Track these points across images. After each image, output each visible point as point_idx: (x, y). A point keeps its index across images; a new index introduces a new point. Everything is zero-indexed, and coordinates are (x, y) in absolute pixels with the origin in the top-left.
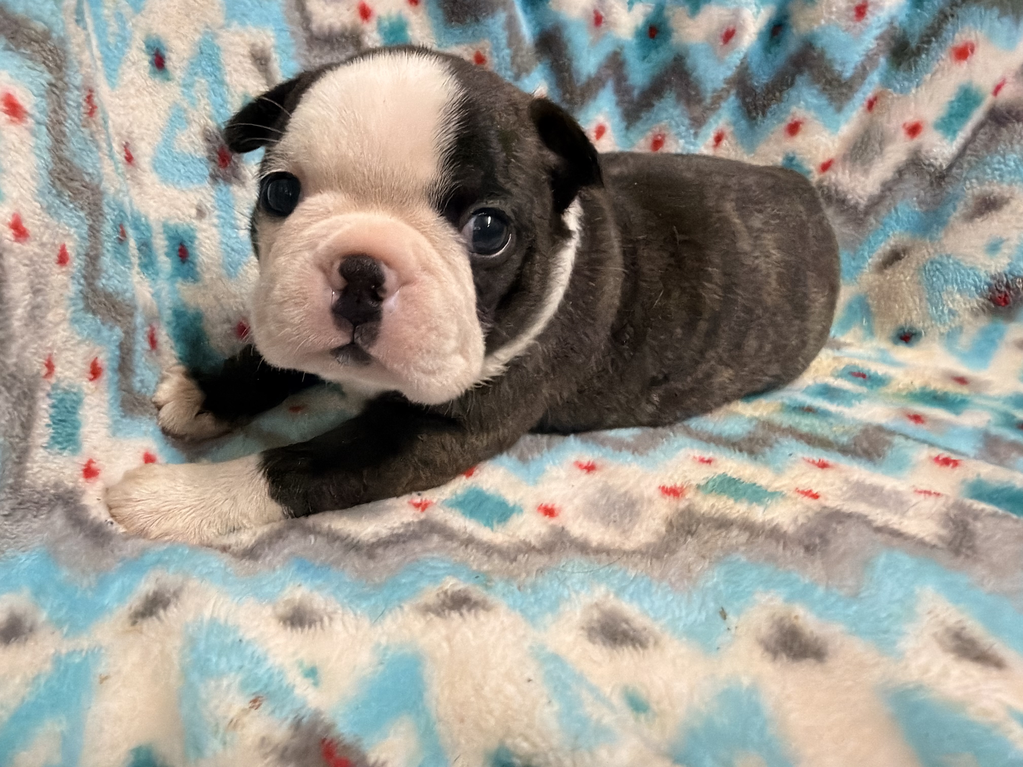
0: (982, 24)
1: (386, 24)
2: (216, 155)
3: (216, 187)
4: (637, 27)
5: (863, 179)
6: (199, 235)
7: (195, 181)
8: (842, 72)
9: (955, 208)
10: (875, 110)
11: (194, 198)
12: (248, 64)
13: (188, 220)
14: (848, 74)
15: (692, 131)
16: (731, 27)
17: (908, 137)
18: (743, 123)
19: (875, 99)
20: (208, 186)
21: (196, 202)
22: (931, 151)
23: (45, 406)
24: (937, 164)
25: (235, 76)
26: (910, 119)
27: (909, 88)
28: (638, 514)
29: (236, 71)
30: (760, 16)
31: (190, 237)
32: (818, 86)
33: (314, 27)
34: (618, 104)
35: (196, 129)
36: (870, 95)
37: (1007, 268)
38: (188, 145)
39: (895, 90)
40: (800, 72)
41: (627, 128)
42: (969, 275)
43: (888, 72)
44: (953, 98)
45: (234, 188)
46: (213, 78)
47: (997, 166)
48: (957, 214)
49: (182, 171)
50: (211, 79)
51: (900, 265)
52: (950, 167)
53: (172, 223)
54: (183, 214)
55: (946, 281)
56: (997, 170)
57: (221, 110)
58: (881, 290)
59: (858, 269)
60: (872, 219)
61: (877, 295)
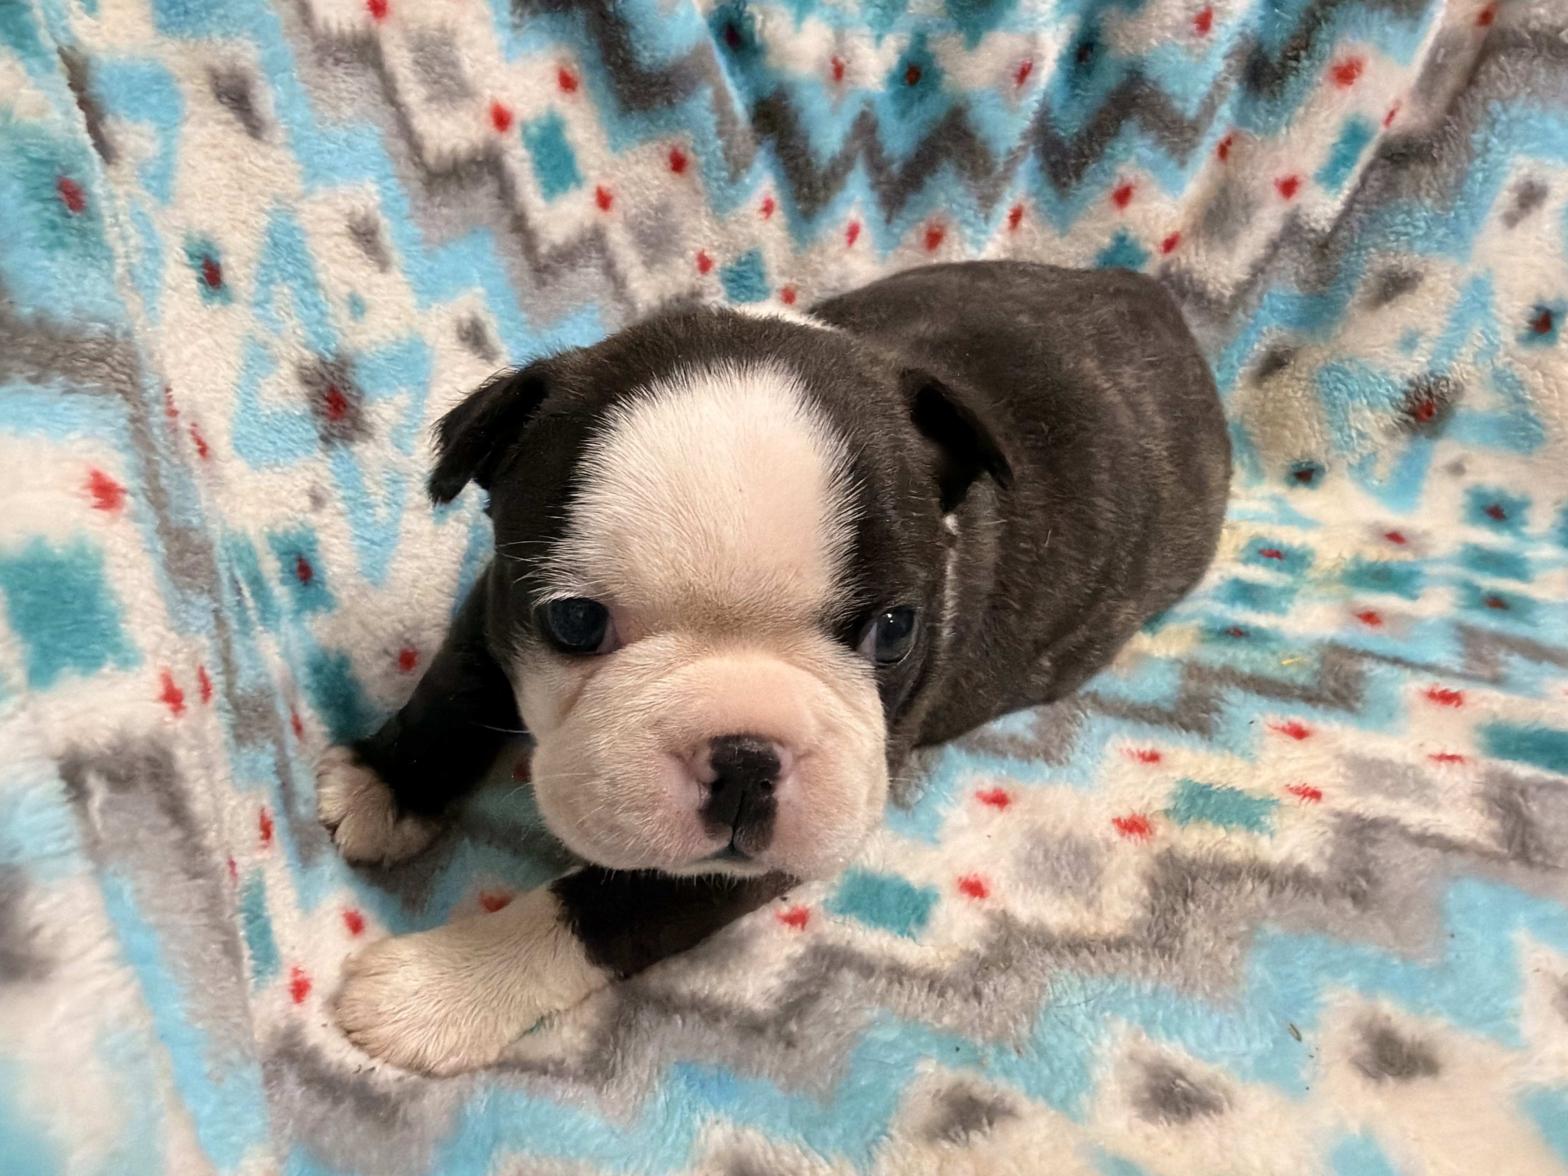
0: (1369, 30)
1: (534, 131)
2: (326, 403)
3: (332, 454)
4: (889, 71)
5: (1226, 263)
6: (321, 536)
7: (300, 452)
8: (1184, 110)
9: (1351, 292)
10: (1230, 159)
11: (303, 481)
12: (350, 248)
13: (301, 517)
14: (1192, 110)
15: (982, 215)
16: (1027, 60)
17: (1282, 198)
18: (1049, 192)
19: (1229, 142)
20: (320, 455)
21: (307, 486)
22: (1312, 212)
24: (1318, 228)
25: (334, 269)
26: (1283, 172)
27: (1276, 127)
28: (1100, 871)
29: (333, 261)
30: (1060, 34)
31: (310, 544)
32: (1153, 134)
33: (430, 157)
34: (873, 187)
37: (1427, 369)
38: (280, 400)
39: (1257, 129)
40: (1127, 116)
41: (888, 221)
42: (1379, 382)
43: (1242, 101)
44: (1336, 138)
45: (358, 448)
46: (300, 281)
47: (1402, 229)
48: (1356, 299)
49: (280, 443)
50: (297, 284)
51: (1285, 376)
52: (1336, 228)
53: (279, 530)
54: (292, 509)
55: (1351, 394)
56: (1403, 235)
57: (320, 330)
58: (1262, 412)
59: (1227, 383)
60: (1239, 313)
61: (1257, 420)
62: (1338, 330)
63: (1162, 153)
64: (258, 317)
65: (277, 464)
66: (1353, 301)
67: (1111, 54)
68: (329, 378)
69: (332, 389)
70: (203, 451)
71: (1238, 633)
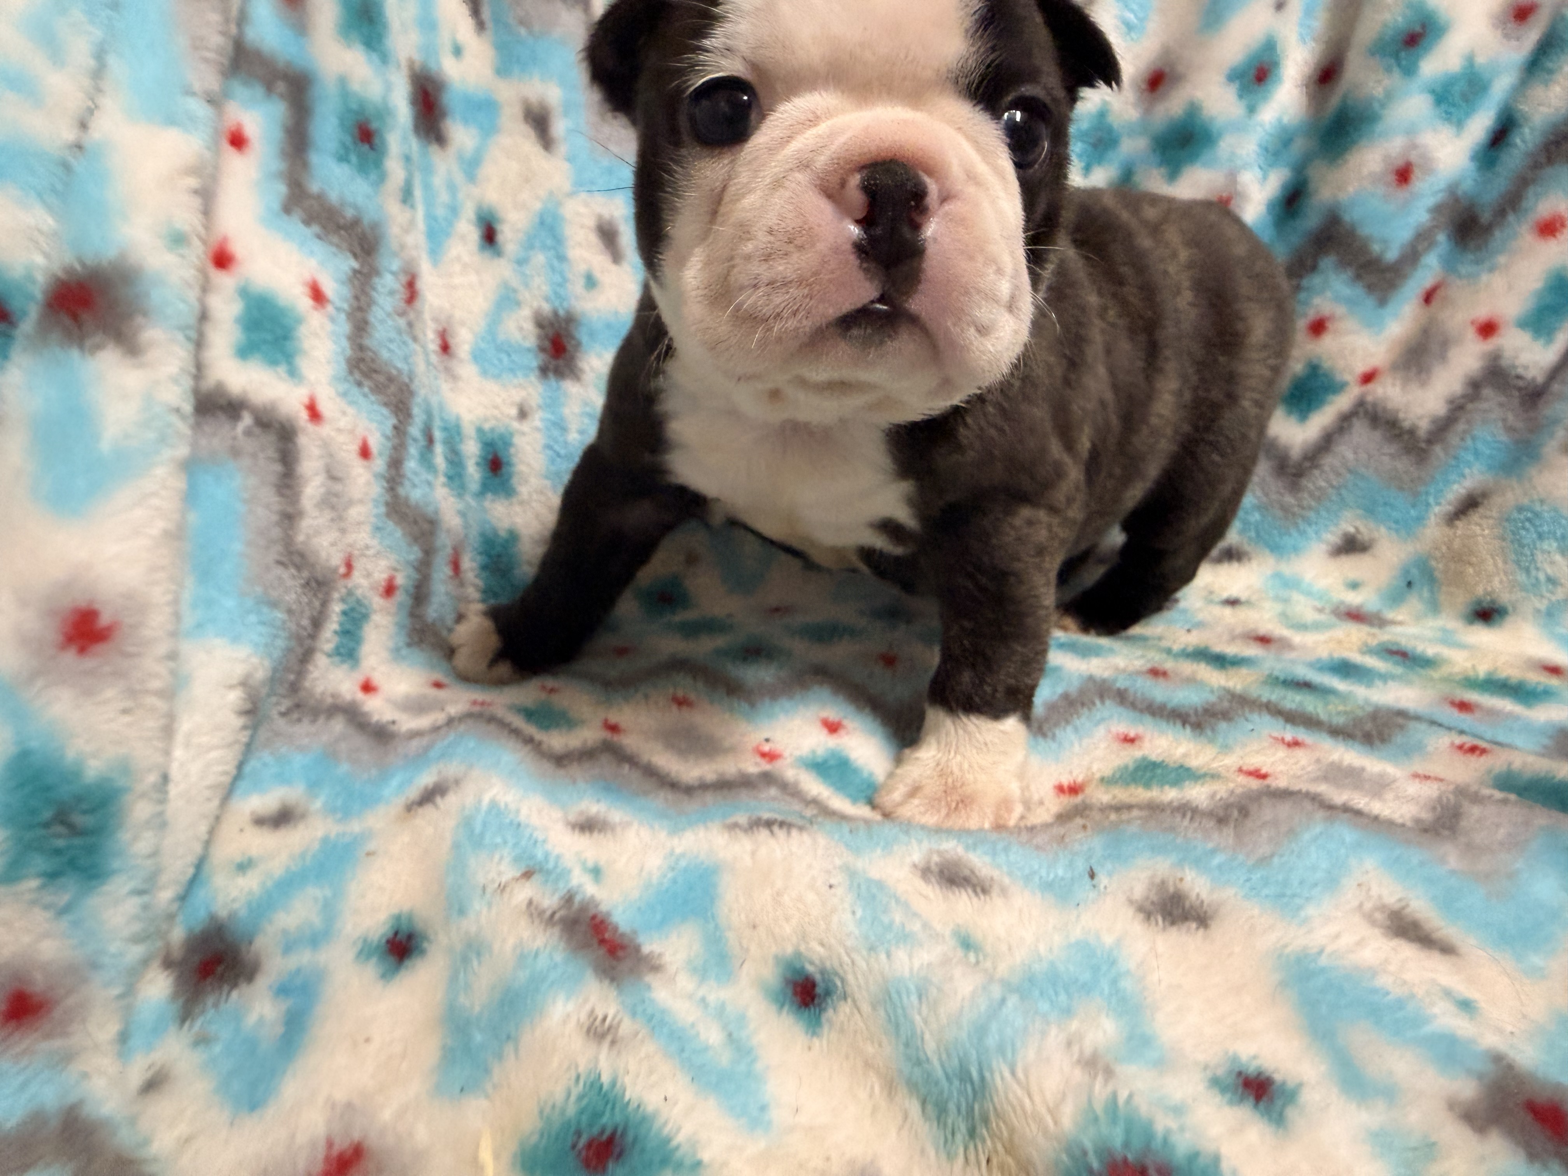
2: (550, 345)
3: (544, 382)
5: (1420, 393)
6: (518, 440)
7: (521, 374)
8: (1382, 252)
9: (1551, 437)
10: (1435, 305)
11: (517, 395)
12: (594, 239)
13: (506, 420)
14: (1391, 255)
16: (1226, 193)
17: (1480, 339)
19: (1435, 289)
20: (535, 380)
21: (518, 400)
22: (1518, 357)
23: (336, 609)
24: (1529, 375)
25: (579, 251)
26: (1481, 314)
27: (1478, 274)
29: (580, 245)
30: (1268, 182)
31: (506, 443)
32: (1349, 272)
35: (527, 312)
36: (1427, 284)
38: (516, 332)
39: (1460, 276)
40: (1325, 253)
43: (1450, 252)
44: (1542, 287)
45: (567, 384)
46: (553, 253)
48: (1554, 443)
49: (505, 362)
50: (550, 254)
51: (1475, 516)
52: (1549, 381)
53: (487, 425)
54: (502, 414)
55: (1540, 536)
57: (560, 291)
58: (1448, 548)
59: (1420, 520)
60: (1438, 449)
61: (1443, 556)
62: (1533, 471)
63: (1356, 291)
64: (515, 271)
65: (499, 376)
66: (1552, 446)
67: (1314, 201)
68: (557, 327)
69: (557, 336)
70: (445, 348)
71: (1306, 686)
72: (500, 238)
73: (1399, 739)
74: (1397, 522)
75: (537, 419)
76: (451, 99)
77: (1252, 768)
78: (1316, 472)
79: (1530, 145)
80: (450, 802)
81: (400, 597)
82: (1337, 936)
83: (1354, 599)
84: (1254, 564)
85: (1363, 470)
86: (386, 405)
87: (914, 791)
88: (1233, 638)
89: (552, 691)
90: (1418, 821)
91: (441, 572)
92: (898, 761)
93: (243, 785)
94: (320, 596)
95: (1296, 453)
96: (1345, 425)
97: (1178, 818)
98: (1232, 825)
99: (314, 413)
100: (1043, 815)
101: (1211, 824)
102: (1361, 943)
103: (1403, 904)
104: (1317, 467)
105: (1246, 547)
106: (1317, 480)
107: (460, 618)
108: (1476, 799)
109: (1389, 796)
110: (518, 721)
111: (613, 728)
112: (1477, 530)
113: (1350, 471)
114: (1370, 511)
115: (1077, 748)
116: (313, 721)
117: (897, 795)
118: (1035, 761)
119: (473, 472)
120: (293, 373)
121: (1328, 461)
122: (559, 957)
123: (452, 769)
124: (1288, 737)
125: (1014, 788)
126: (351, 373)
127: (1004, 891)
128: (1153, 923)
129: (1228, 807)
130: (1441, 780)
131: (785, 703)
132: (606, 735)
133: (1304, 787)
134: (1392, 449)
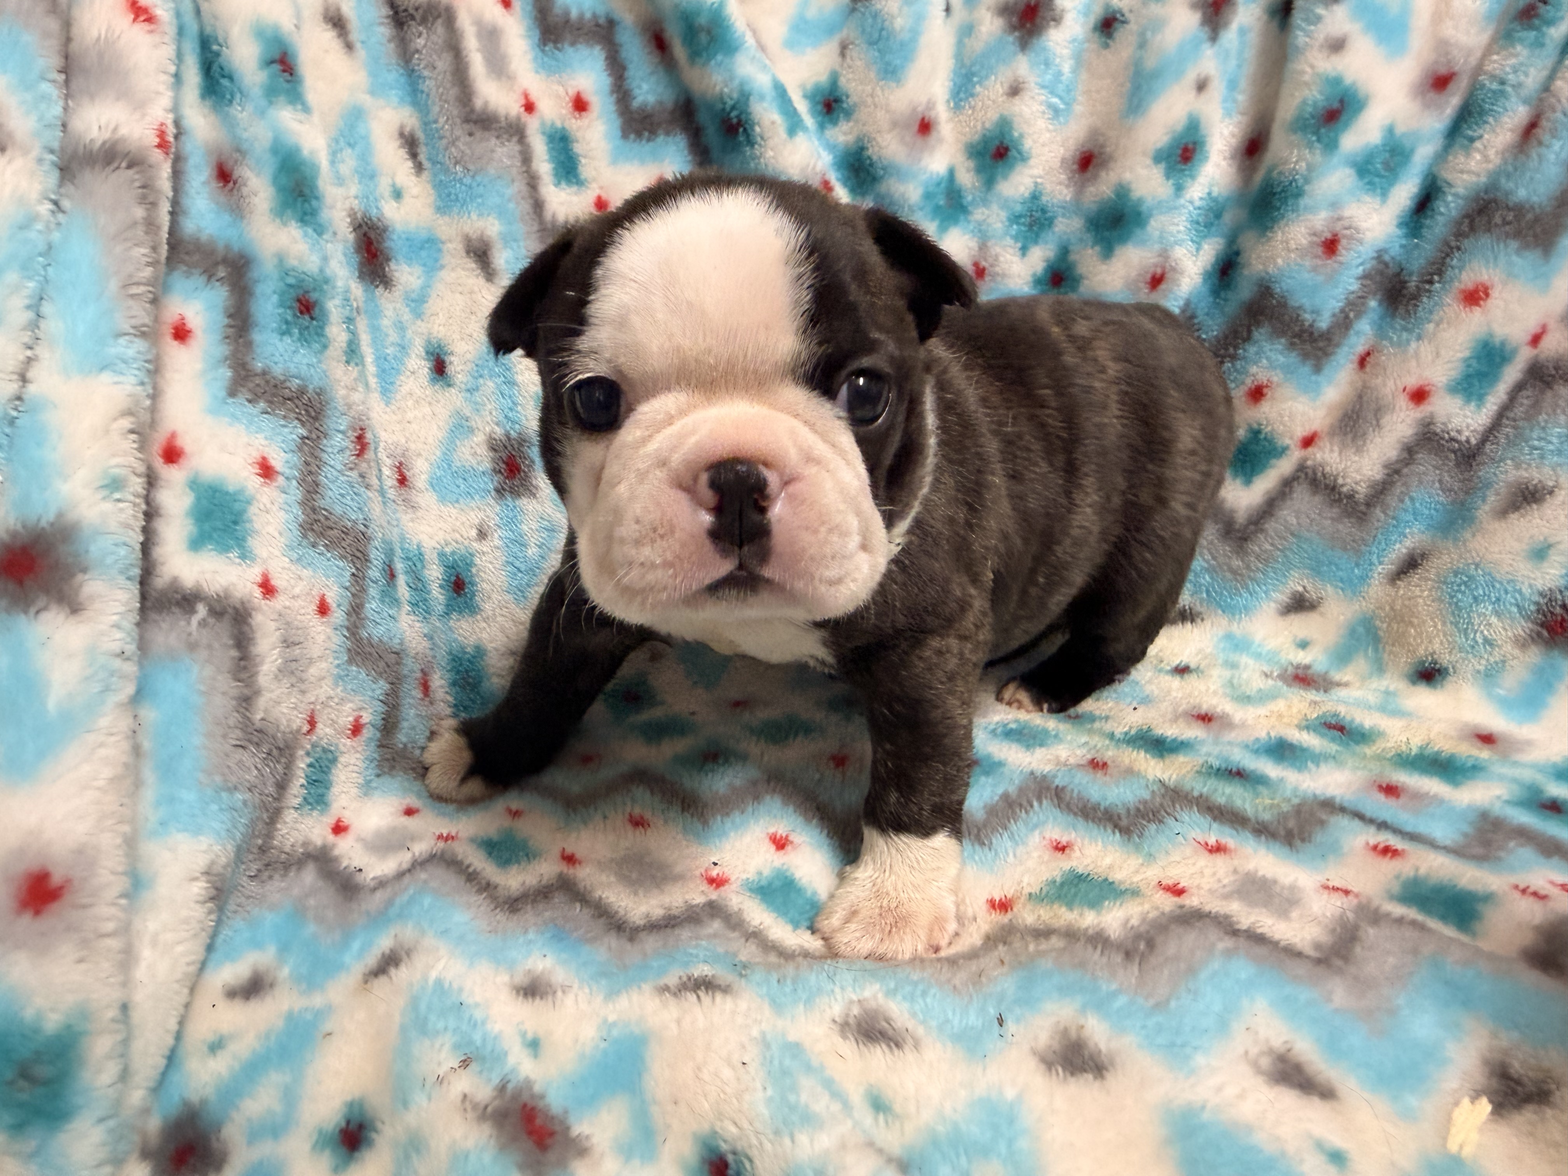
0: (1496, 258)
2: (502, 465)
3: (501, 502)
4: (1034, 275)
5: (1357, 458)
6: (479, 560)
7: (477, 497)
8: (1314, 321)
9: (1484, 500)
10: (1368, 369)
11: (475, 517)
13: (466, 543)
14: (1323, 323)
16: (1159, 271)
17: (1411, 405)
19: (1368, 354)
20: (492, 502)
21: (477, 521)
22: (1450, 422)
23: (303, 765)
24: (1463, 438)
26: (1412, 382)
27: (1408, 342)
30: (1201, 253)
31: (468, 563)
32: (1283, 340)
35: (480, 438)
36: (1360, 349)
37: (1561, 582)
38: (470, 458)
39: (1391, 342)
40: (1258, 324)
42: (1506, 592)
43: (1382, 318)
44: (1467, 354)
45: (523, 502)
46: (502, 378)
47: (1536, 443)
48: (1487, 508)
49: (463, 487)
50: (499, 380)
51: (1416, 576)
52: (1484, 440)
53: (449, 549)
54: (463, 537)
55: (1476, 599)
56: (1536, 449)
57: (510, 415)
58: (1392, 608)
59: (1364, 579)
60: (1378, 512)
61: (1387, 616)
62: (1468, 535)
63: (1293, 358)
64: (466, 399)
65: (457, 501)
66: (1484, 509)
67: (1246, 272)
68: (510, 448)
69: (511, 457)
70: (403, 481)
71: (1238, 774)
72: (450, 370)
73: (1319, 837)
74: (1342, 580)
75: (496, 539)
76: (394, 243)
77: (1170, 882)
78: (1261, 536)
79: (1454, 213)
80: (401, 975)
81: (368, 733)
82: (1219, 1089)
83: (1303, 657)
84: (1208, 623)
85: (1307, 534)
86: (342, 557)
87: (854, 913)
88: (1175, 719)
89: (516, 814)
90: (1318, 946)
91: (412, 693)
92: (842, 877)
93: (216, 956)
94: (283, 760)
95: (1241, 517)
96: (1287, 490)
97: (1090, 948)
98: (1137, 960)
99: (267, 588)
100: (973, 937)
101: (1118, 958)
102: (1241, 1096)
103: (1288, 1046)
104: (1262, 530)
105: (1198, 608)
106: (1261, 544)
107: (433, 735)
108: (1376, 917)
109: (1294, 914)
110: (478, 861)
111: (570, 859)
112: (1417, 592)
113: (1292, 534)
114: (1316, 570)
115: (1011, 859)
116: (284, 876)
117: (835, 921)
118: (971, 870)
119: (437, 595)
120: (245, 555)
121: (1271, 526)
122: (487, 1158)
123: (407, 932)
124: (1212, 841)
125: (949, 903)
126: (305, 536)
127: (917, 1046)
128: (1054, 1072)
129: (1138, 937)
130: (1347, 892)
131: (736, 816)
132: (563, 868)
133: (1215, 906)
134: (1336, 511)
